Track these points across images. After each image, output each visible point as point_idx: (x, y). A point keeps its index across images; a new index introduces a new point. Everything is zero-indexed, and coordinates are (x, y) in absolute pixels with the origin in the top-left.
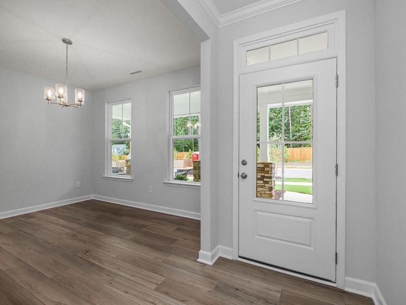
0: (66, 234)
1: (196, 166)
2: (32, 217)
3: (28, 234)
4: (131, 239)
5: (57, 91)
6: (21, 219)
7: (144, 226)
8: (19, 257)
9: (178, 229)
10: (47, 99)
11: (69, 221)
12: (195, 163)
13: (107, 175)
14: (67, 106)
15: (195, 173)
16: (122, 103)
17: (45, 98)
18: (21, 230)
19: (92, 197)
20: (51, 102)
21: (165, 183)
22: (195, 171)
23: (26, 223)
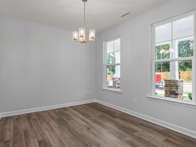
0: (83, 126)
1: (168, 84)
2: (67, 110)
3: (65, 122)
4: (128, 141)
5: (80, 33)
6: (62, 110)
7: (135, 131)
8: (61, 138)
9: (167, 141)
10: (74, 39)
11: (84, 116)
12: (166, 82)
13: (104, 88)
14: (84, 42)
15: (167, 90)
16: (114, 40)
17: (73, 38)
18: (62, 118)
19: (95, 101)
20: (76, 41)
21: (148, 97)
22: (166, 88)
23: (64, 113)
